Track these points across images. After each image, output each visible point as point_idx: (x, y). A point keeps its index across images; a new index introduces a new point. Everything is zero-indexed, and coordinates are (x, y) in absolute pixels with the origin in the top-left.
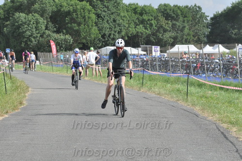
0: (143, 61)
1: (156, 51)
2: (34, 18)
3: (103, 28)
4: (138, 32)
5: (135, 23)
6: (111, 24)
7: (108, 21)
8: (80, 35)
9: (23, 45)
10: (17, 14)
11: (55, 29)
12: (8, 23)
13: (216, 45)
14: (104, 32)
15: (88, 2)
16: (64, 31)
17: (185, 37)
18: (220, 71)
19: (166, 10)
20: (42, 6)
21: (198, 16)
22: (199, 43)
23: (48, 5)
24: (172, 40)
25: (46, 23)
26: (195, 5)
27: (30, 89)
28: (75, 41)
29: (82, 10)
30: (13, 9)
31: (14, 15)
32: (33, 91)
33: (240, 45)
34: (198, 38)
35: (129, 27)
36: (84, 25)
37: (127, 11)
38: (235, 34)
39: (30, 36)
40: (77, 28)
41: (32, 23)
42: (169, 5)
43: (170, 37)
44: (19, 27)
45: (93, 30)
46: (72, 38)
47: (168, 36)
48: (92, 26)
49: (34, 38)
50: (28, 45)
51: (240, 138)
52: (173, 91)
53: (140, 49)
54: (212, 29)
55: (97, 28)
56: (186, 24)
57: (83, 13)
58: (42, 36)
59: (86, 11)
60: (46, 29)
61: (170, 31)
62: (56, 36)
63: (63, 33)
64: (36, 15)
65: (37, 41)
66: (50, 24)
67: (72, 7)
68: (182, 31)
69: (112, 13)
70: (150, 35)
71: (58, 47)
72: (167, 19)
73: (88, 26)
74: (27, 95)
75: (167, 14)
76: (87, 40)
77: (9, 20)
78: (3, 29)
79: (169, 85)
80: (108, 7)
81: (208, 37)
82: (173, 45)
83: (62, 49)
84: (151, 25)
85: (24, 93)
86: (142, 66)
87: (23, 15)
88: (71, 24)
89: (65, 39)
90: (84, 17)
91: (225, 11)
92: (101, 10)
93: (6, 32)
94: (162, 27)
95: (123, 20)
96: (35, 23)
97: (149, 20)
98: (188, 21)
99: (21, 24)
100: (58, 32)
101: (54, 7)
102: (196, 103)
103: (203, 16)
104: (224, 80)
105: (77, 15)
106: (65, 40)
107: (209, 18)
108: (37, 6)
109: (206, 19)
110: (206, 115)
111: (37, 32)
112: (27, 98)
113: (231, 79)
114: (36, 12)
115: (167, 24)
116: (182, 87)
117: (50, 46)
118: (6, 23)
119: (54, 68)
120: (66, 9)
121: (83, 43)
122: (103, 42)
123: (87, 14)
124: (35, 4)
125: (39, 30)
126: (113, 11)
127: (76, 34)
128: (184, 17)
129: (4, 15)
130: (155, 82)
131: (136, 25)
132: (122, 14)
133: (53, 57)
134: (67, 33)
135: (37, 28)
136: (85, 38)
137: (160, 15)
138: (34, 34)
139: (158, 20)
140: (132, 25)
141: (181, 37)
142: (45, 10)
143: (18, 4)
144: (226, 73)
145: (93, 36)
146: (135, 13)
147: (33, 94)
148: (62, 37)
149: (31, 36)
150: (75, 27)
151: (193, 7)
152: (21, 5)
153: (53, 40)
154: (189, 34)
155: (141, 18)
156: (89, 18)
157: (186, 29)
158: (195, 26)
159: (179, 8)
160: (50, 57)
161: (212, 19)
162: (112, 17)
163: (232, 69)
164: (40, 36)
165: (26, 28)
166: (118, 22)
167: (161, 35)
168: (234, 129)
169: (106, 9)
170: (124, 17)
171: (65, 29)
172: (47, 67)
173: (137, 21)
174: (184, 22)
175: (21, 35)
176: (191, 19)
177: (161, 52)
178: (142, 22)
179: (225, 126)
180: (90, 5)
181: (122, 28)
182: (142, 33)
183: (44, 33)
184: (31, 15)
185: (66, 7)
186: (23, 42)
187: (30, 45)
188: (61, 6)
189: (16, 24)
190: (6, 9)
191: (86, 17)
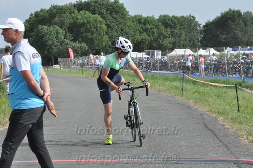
0: (147, 64)
1: (158, 55)
2: (54, 30)
3: (112, 36)
4: (142, 39)
5: (140, 31)
6: (119, 32)
7: (116, 30)
8: (94, 42)
9: (46, 52)
10: (40, 27)
11: (72, 38)
12: (33, 34)
13: (208, 49)
14: (113, 39)
15: (100, 15)
16: (80, 40)
17: (182, 42)
18: (211, 70)
19: (165, 20)
20: (61, 19)
21: (193, 25)
22: (194, 47)
23: (66, 18)
24: (171, 45)
25: (64, 34)
26: (190, 16)
28: (90, 48)
29: (94, 22)
30: (37, 22)
31: (38, 27)
33: (228, 48)
34: (194, 43)
35: (134, 34)
36: (97, 34)
37: (133, 22)
38: (224, 39)
39: (51, 44)
40: (91, 36)
41: (53, 33)
42: (168, 15)
43: (170, 43)
44: (42, 37)
45: (104, 39)
46: (87, 45)
47: (168, 42)
48: (103, 35)
49: (55, 46)
50: (50, 52)
51: (226, 125)
52: (171, 87)
53: (144, 53)
54: (204, 35)
55: (107, 37)
56: (182, 31)
57: (95, 24)
58: (61, 44)
59: (97, 22)
60: (65, 39)
61: (169, 38)
62: (73, 44)
63: (79, 42)
64: (56, 26)
65: (58, 49)
66: (68, 34)
67: (86, 19)
68: (179, 37)
69: (120, 24)
70: (153, 41)
71: (75, 53)
72: (166, 27)
73: (100, 35)
75: (167, 23)
76: (99, 47)
77: (34, 32)
79: (168, 83)
80: (116, 19)
81: (201, 41)
82: (172, 49)
83: (78, 54)
84: (153, 33)
86: (146, 68)
87: (45, 27)
88: (86, 33)
90: (96, 27)
91: (215, 19)
92: (110, 21)
93: (31, 42)
94: (162, 34)
95: (130, 29)
96: (55, 33)
97: (151, 29)
98: (184, 29)
99: (44, 35)
100: (75, 40)
101: (71, 20)
102: (190, 97)
103: (197, 24)
104: (214, 78)
105: (90, 26)
106: (81, 47)
107: (202, 26)
108: (56, 19)
109: (200, 27)
110: (198, 107)
111: (58, 41)
113: (220, 77)
114: (56, 24)
115: (166, 32)
116: (179, 84)
117: (68, 53)
118: (31, 34)
119: (72, 71)
120: (82, 21)
121: (96, 50)
122: (113, 48)
123: (98, 25)
124: (55, 17)
125: (59, 39)
126: (121, 22)
127: (90, 42)
128: (181, 26)
129: (30, 28)
130: (157, 81)
131: (141, 33)
132: (128, 24)
134: (83, 41)
135: (57, 38)
136: (98, 45)
137: (160, 24)
138: (55, 43)
139: (159, 29)
140: (137, 33)
141: (179, 42)
142: (64, 22)
143: (41, 18)
144: (217, 71)
145: (104, 44)
146: (140, 23)
148: (78, 45)
150: (89, 36)
151: (188, 17)
152: (44, 19)
154: (185, 40)
155: (144, 27)
156: (100, 28)
157: (183, 36)
158: (190, 33)
159: (176, 18)
160: (68, 62)
161: (204, 26)
162: (120, 26)
163: (221, 68)
165: (48, 37)
166: (125, 31)
167: (161, 41)
168: (221, 118)
169: (115, 21)
170: (130, 26)
171: (81, 38)
172: (66, 70)
173: (141, 30)
174: (180, 29)
175: (44, 44)
176: (187, 27)
177: (162, 55)
178: (146, 30)
179: (213, 115)
180: (101, 17)
181: (129, 36)
182: (145, 40)
183: (63, 42)
184: (52, 26)
185: (81, 19)
186: (46, 49)
187: (52, 52)
188: (77, 19)
189: (40, 35)
190: (31, 22)
191: (98, 27)
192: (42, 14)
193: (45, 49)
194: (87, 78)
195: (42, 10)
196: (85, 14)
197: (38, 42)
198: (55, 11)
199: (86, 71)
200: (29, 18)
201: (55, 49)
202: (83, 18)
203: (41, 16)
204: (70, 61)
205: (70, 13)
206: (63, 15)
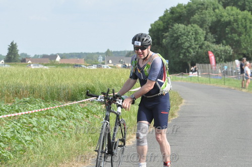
2: (193, 29)
8: (241, 45)
9: (181, 57)
10: (176, 25)
11: (214, 40)
12: (167, 34)
15: (250, 12)
16: (224, 42)
20: (202, 16)
23: (208, 15)
25: (205, 34)
27: (183, 101)
28: (235, 52)
29: (243, 20)
30: (172, 19)
31: (173, 26)
32: (187, 103)
36: (245, 35)
39: (188, 47)
40: (238, 38)
41: (191, 34)
44: (177, 38)
46: (232, 49)
49: (193, 49)
50: (186, 56)
57: (244, 23)
58: (201, 47)
59: (248, 21)
60: (205, 40)
62: (215, 46)
63: (223, 44)
64: (195, 25)
65: (196, 52)
66: (210, 34)
67: (232, 17)
71: (218, 58)
73: (249, 36)
74: (179, 106)
76: (248, 51)
77: (168, 31)
78: (162, 40)
83: (221, 60)
85: (177, 104)
87: (182, 26)
88: (231, 34)
89: (225, 50)
90: (245, 27)
93: (165, 44)
96: (194, 34)
99: (180, 36)
100: (218, 42)
101: (214, 17)
105: (238, 25)
108: (196, 17)
111: (196, 43)
112: (179, 109)
114: (195, 22)
117: (208, 57)
118: (165, 35)
119: (212, 80)
120: (227, 19)
121: (244, 55)
123: (248, 23)
124: (195, 14)
125: (197, 41)
127: (236, 45)
129: (164, 26)
133: (212, 69)
134: (227, 44)
135: (196, 39)
136: (246, 49)
138: (192, 45)
142: (206, 21)
143: (177, 15)
147: (185, 106)
148: (222, 48)
149: (190, 47)
150: (235, 37)
152: (181, 16)
153: (212, 51)
156: (250, 27)
160: (208, 68)
164: (199, 47)
165: (185, 39)
171: (225, 39)
172: (204, 78)
175: (179, 46)
183: (203, 44)
184: (190, 25)
185: (226, 17)
186: (182, 53)
187: (189, 56)
188: (222, 16)
189: (175, 35)
190: (166, 20)
191: (248, 27)
192: (178, 10)
193: (180, 53)
194: (229, 89)
195: (179, 6)
196: (232, 10)
197: (172, 44)
198: (195, 6)
199: (229, 80)
200: (163, 15)
201: (193, 53)
202: (229, 15)
203: (177, 13)
204: (210, 68)
205: (214, 9)
206: (204, 11)
